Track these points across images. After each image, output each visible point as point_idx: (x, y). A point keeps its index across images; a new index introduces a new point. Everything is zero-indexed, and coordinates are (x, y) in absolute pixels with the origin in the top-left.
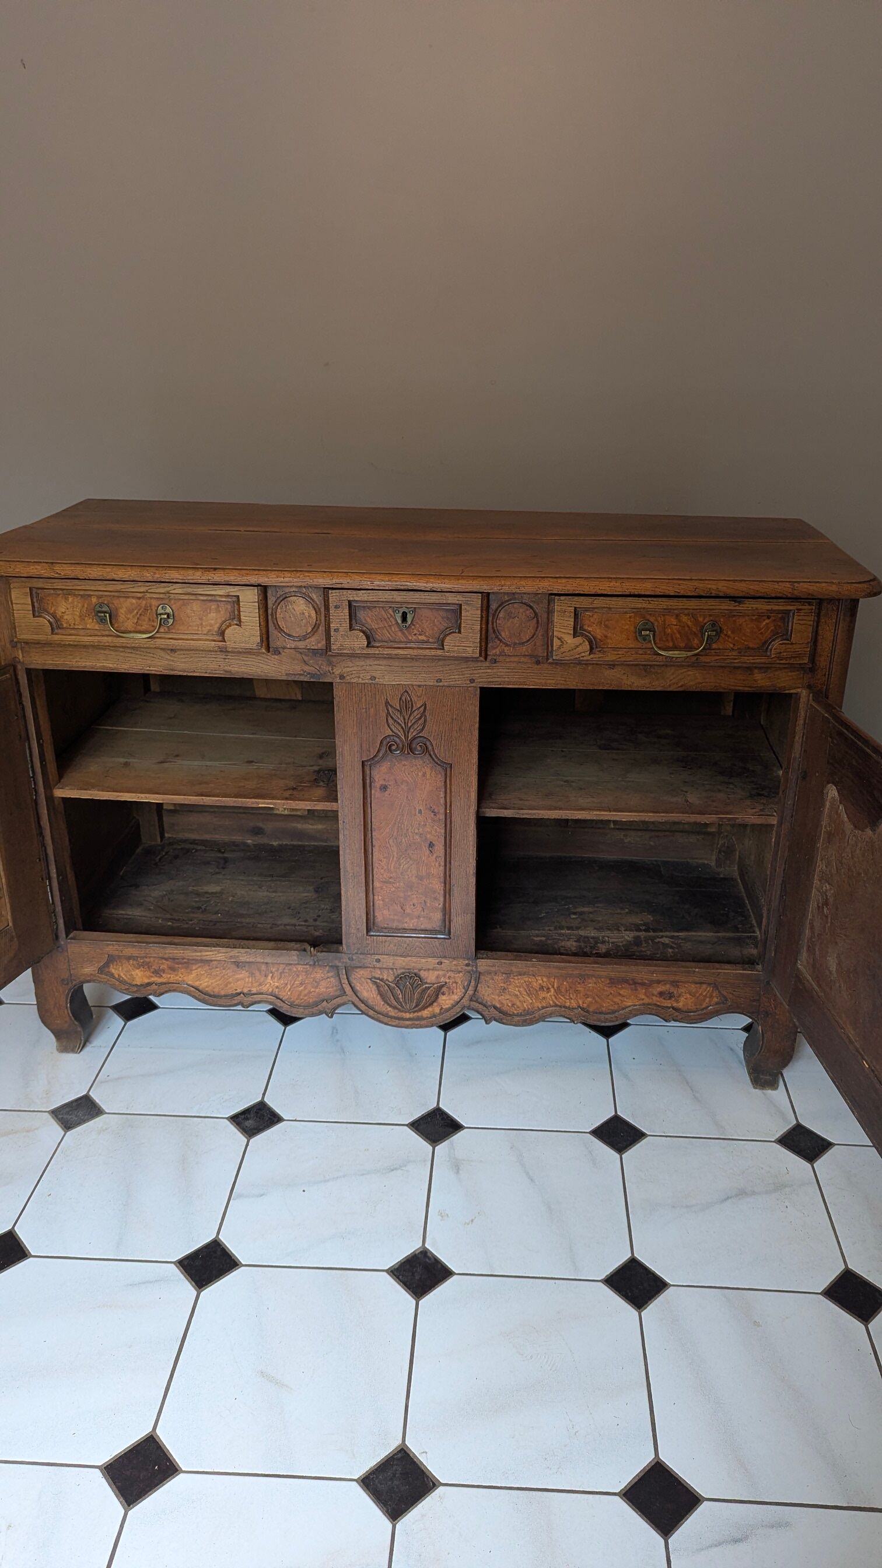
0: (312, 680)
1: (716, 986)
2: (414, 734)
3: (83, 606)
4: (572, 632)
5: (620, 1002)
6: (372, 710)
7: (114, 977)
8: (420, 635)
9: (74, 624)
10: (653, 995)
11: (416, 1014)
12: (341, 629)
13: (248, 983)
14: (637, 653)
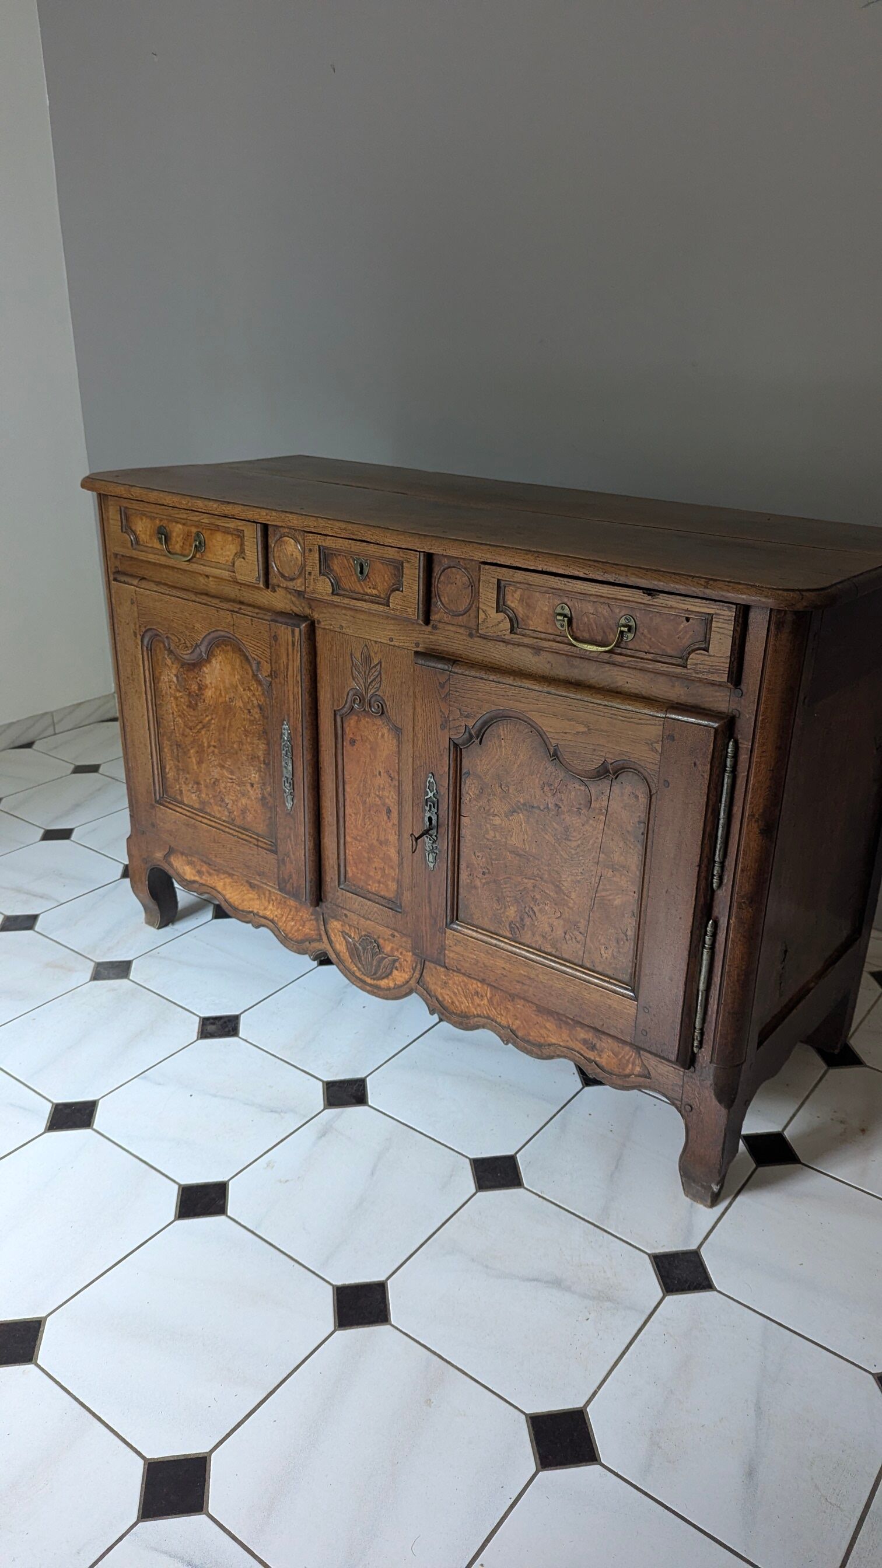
1: (638, 1053)
2: (372, 691)
3: (151, 527)
4: (495, 606)
6: (341, 659)
7: (173, 868)
8: (374, 588)
9: (146, 542)
10: (577, 1039)
12: (313, 574)
13: (257, 905)
14: (554, 640)
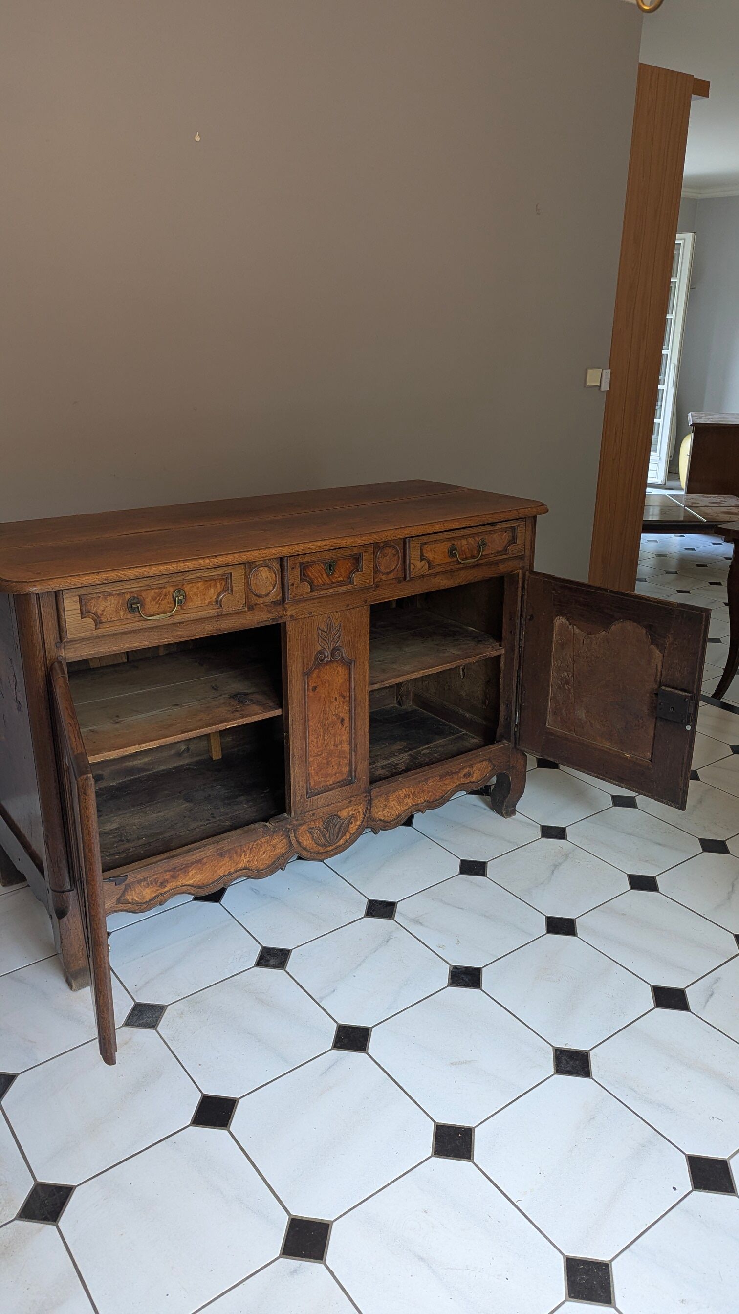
0: (274, 623)
1: (490, 760)
2: (334, 645)
3: (119, 602)
4: (419, 559)
5: (445, 789)
6: (310, 635)
7: (129, 903)
8: (339, 577)
9: (111, 618)
10: (461, 778)
11: (336, 845)
12: (293, 583)
13: (228, 866)
14: (450, 565)
